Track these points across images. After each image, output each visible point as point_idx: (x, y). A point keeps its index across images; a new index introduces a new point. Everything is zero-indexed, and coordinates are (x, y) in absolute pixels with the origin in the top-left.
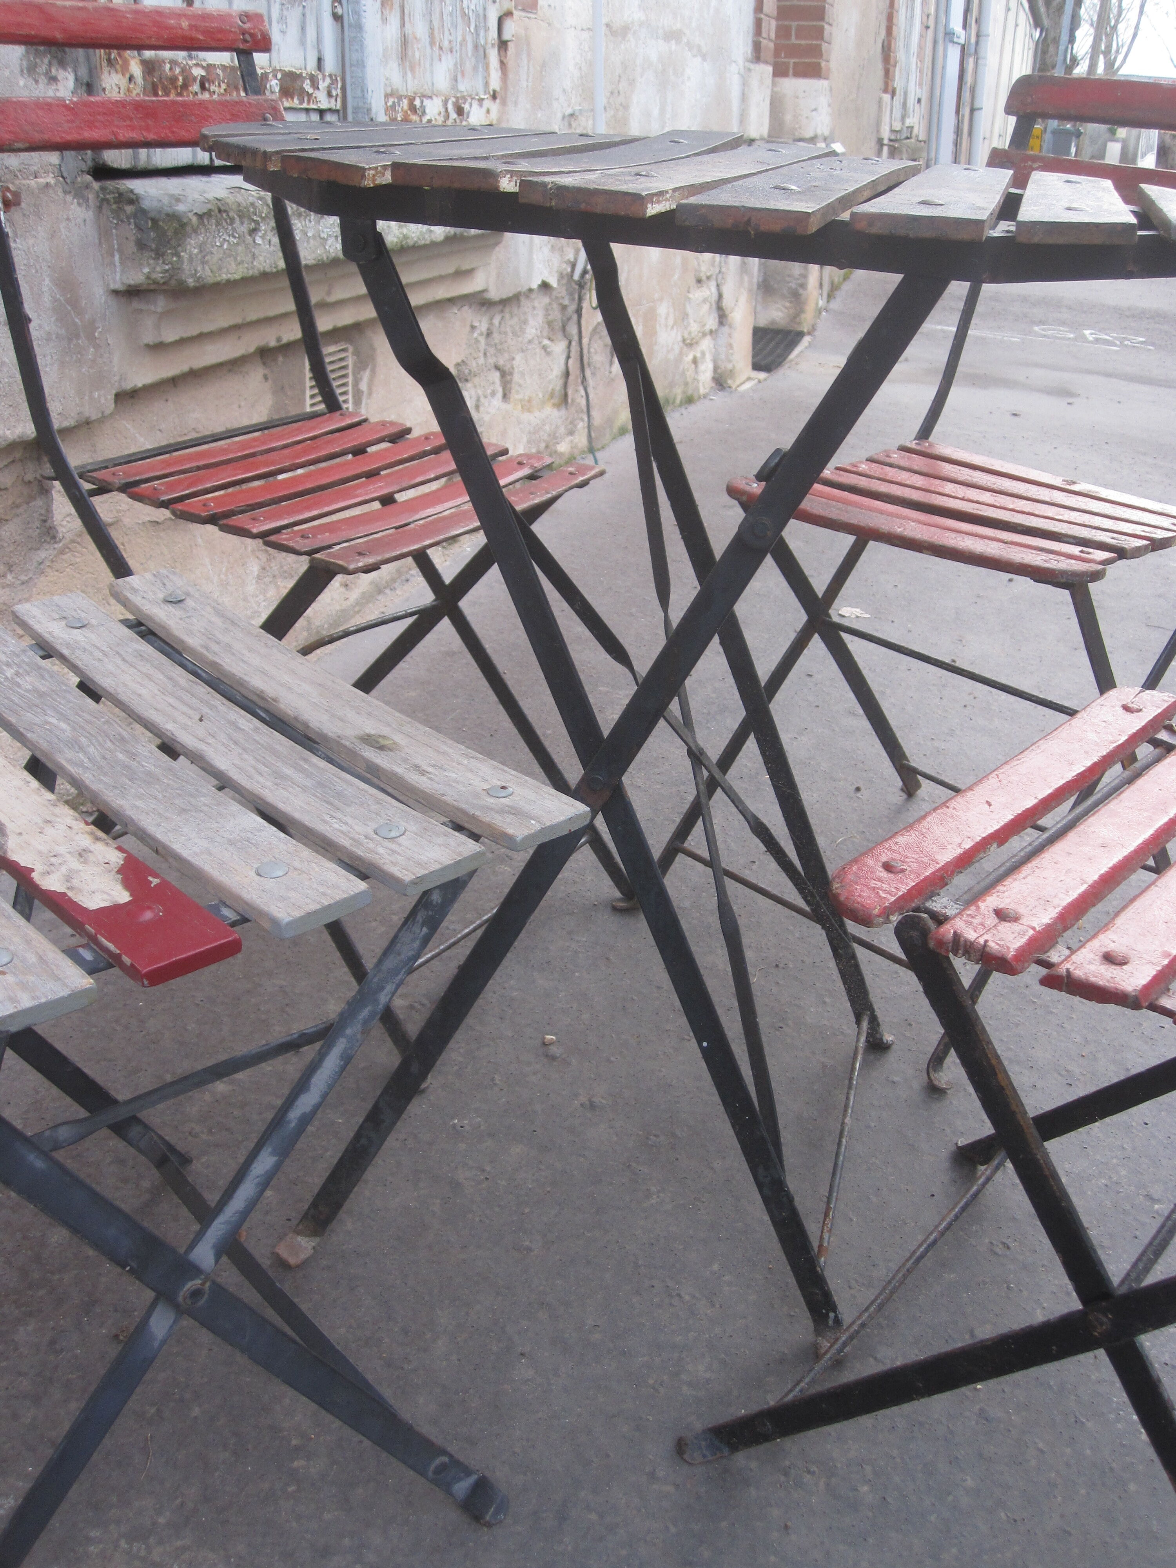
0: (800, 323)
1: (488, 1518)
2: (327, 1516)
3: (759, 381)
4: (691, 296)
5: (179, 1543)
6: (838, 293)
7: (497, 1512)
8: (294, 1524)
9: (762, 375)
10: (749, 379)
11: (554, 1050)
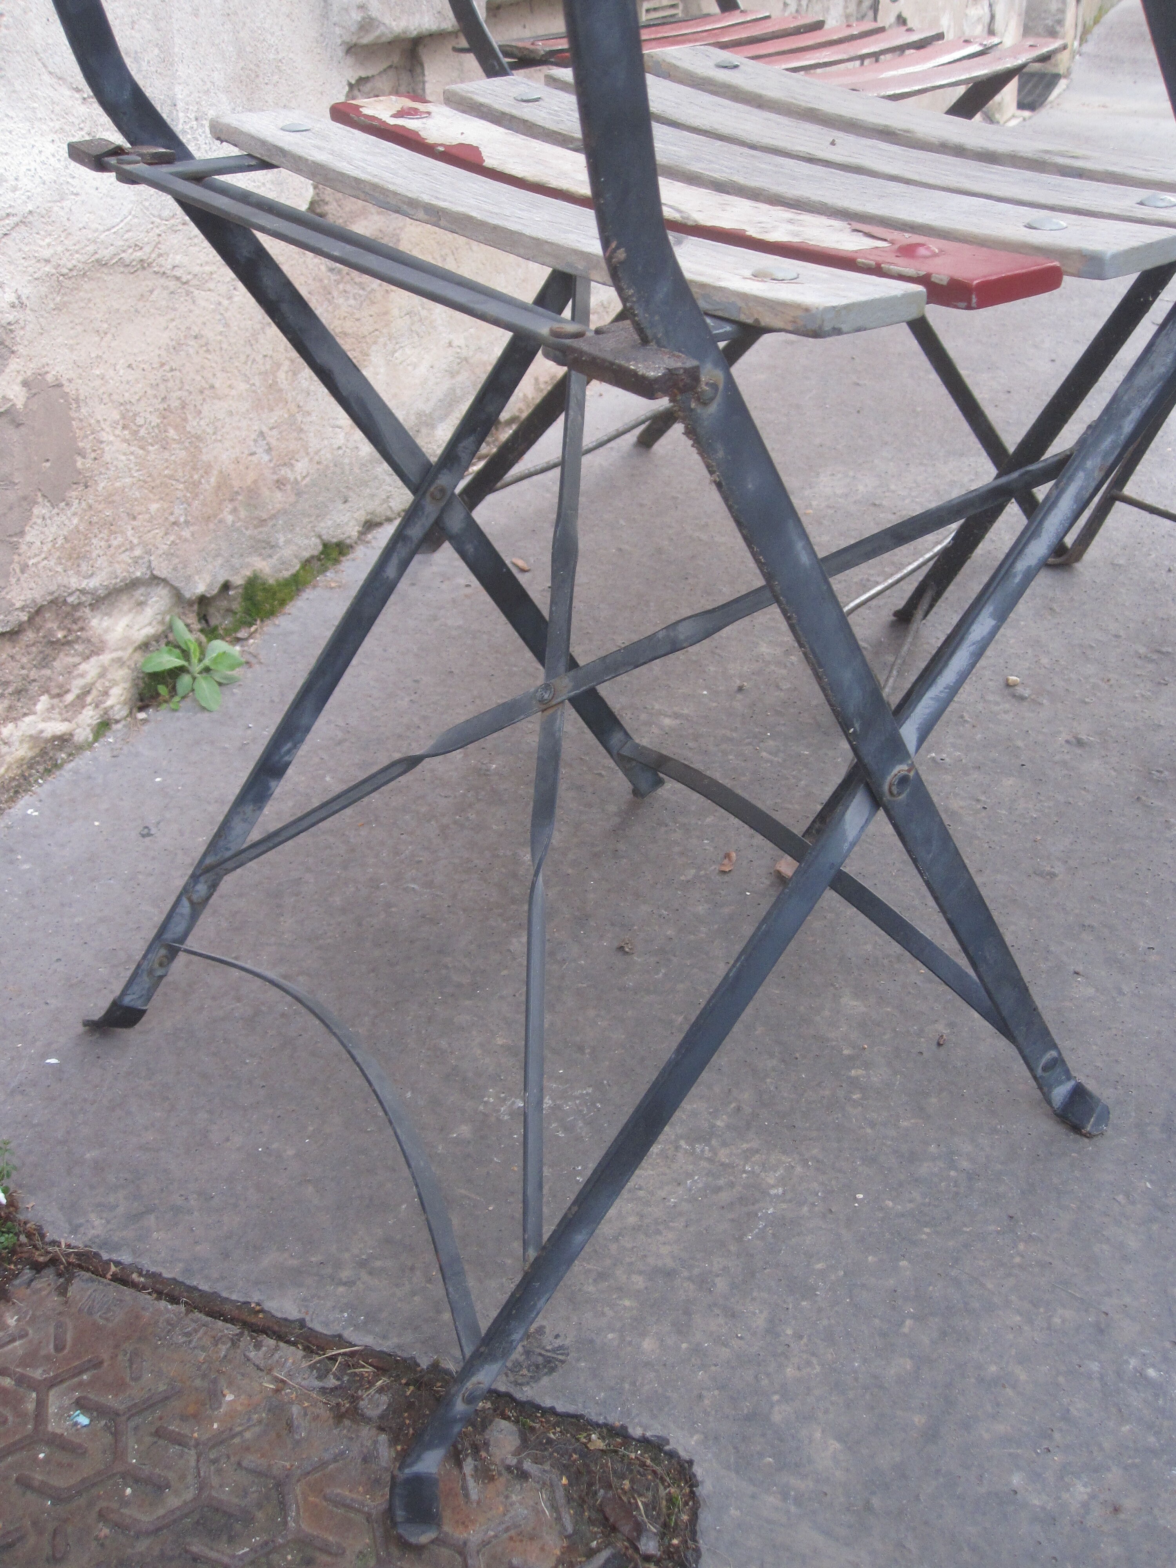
0: (1056, 65)
1: (1089, 1129)
2: (904, 1124)
3: (1024, 120)
4: (968, 11)
5: (745, 1146)
6: (1089, 37)
7: (1097, 1123)
8: (869, 1131)
9: (1026, 113)
10: (1013, 116)
11: (1020, 690)
